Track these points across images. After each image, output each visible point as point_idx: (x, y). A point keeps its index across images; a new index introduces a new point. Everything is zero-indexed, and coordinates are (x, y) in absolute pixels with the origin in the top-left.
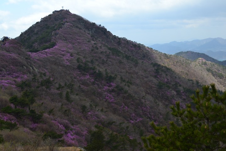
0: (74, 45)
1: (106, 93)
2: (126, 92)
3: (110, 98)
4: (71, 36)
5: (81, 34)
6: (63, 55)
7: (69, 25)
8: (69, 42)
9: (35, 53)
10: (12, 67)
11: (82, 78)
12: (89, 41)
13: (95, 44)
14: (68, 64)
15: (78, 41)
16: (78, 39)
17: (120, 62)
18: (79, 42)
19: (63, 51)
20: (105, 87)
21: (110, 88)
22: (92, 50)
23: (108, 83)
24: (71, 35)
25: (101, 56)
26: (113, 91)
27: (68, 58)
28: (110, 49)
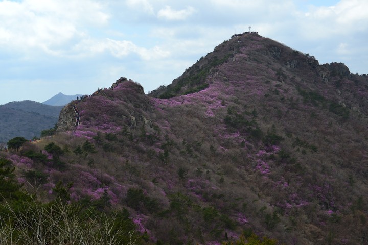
0: (237, 88)
1: (258, 161)
2: (293, 161)
3: (263, 168)
4: (238, 74)
5: (257, 71)
6: (209, 103)
7: (240, 57)
8: (232, 83)
9: (165, 100)
10: (104, 116)
11: (227, 137)
12: (267, 82)
13: (277, 86)
14: (210, 115)
15: (249, 81)
16: (248, 79)
17: (313, 115)
18: (249, 84)
19: (212, 97)
20: (260, 151)
21: (269, 154)
22: (266, 96)
23: (267, 145)
24: (238, 72)
25: (280, 104)
26: (272, 158)
27: (214, 107)
28: (303, 94)
